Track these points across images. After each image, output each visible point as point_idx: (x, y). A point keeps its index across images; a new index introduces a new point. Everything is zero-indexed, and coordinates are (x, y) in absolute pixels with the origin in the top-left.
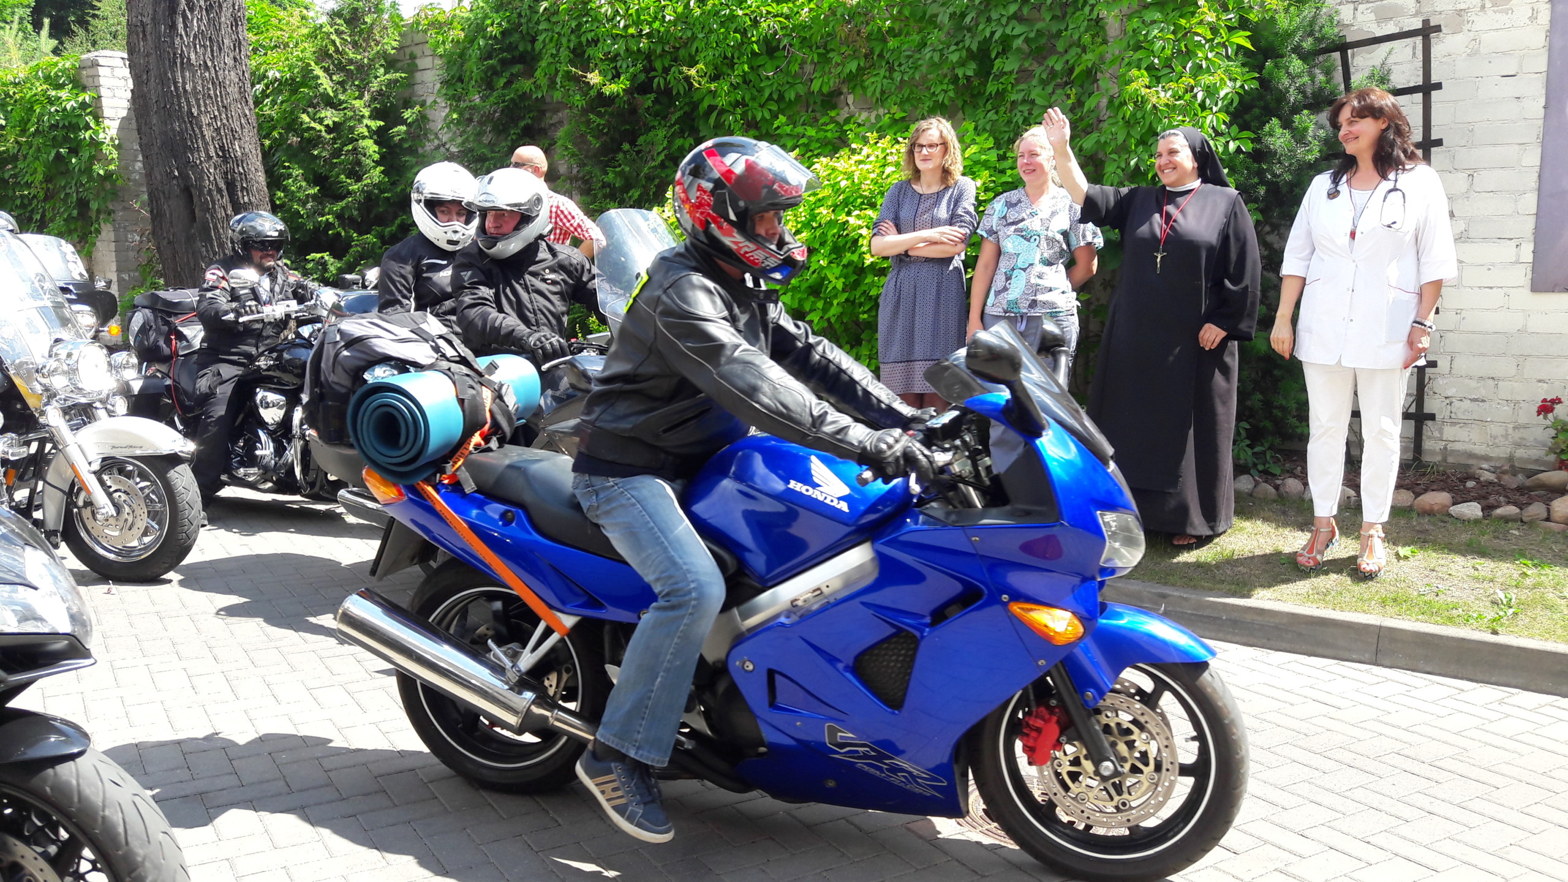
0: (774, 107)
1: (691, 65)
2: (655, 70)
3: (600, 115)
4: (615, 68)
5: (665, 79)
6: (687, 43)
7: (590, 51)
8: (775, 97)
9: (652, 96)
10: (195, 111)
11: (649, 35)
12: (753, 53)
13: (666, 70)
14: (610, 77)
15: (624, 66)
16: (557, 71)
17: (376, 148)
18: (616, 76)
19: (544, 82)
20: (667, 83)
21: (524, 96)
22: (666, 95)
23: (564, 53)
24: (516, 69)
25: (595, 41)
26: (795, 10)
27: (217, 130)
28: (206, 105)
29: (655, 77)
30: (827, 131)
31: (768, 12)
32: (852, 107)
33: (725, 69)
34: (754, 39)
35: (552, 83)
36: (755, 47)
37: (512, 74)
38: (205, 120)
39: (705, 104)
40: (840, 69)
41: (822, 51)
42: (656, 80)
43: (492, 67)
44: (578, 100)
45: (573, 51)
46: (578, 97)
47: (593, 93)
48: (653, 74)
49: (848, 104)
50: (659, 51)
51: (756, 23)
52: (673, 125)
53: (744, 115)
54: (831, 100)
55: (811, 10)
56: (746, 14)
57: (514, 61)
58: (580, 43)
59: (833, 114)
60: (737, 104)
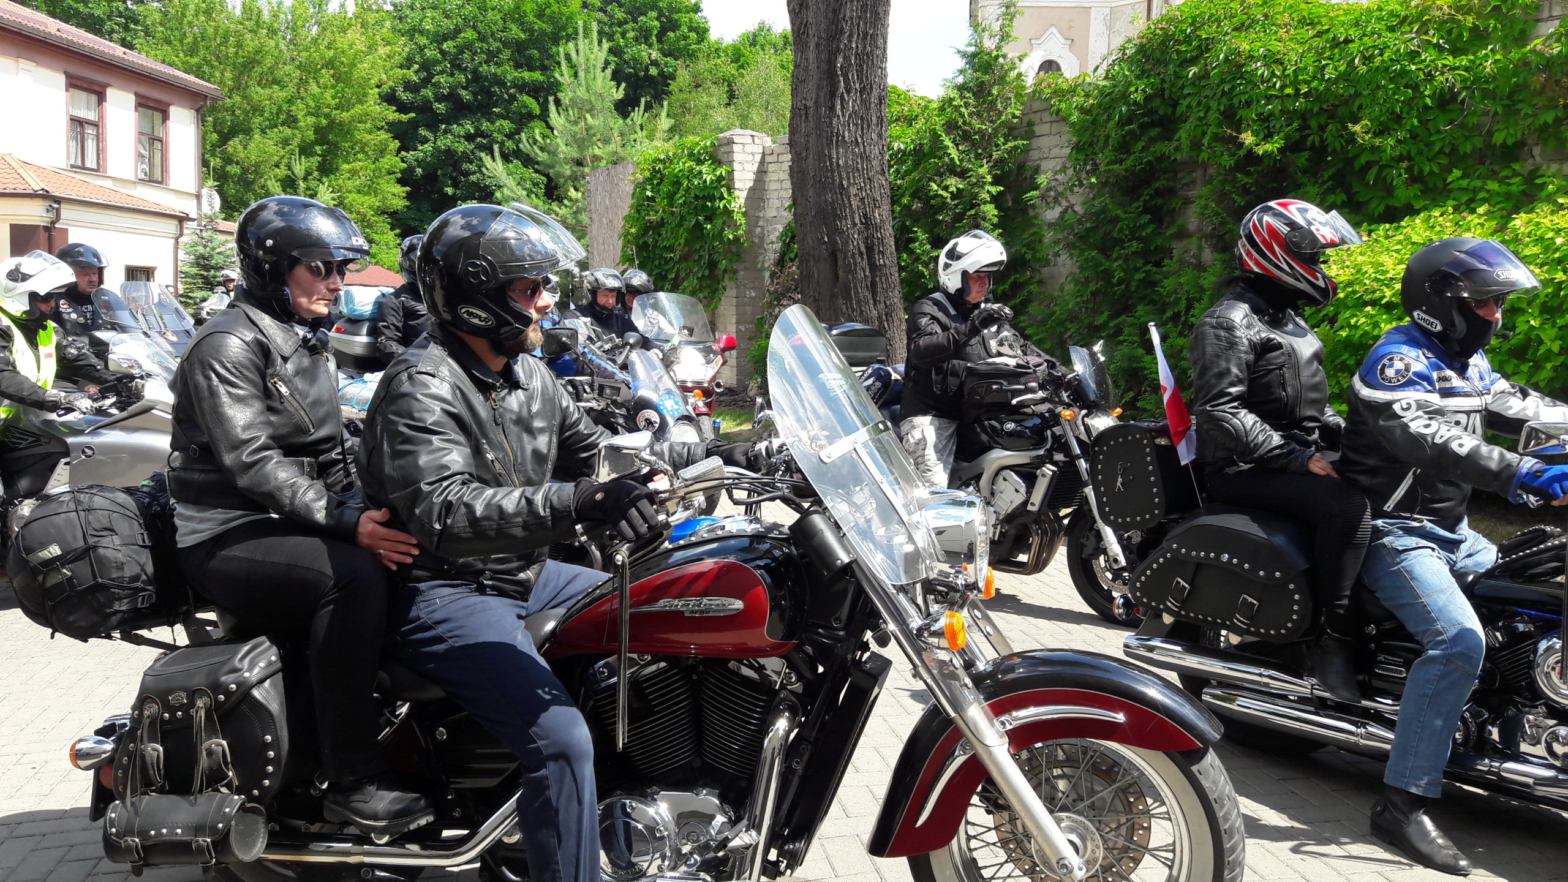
1: (1355, 123)
2: (1309, 128)
3: (1248, 174)
4: (1268, 127)
5: (1321, 137)
6: (1346, 101)
7: (1242, 113)
9: (1306, 154)
10: (845, 183)
11: (1306, 95)
13: (1322, 128)
14: (1261, 137)
15: (1278, 126)
16: (1204, 133)
17: (996, 212)
18: (1268, 136)
19: (1186, 145)
20: (1322, 141)
21: (1162, 158)
22: (1320, 151)
23: (1213, 116)
24: (1155, 132)
25: (1248, 104)
26: (1478, 62)
27: (862, 200)
28: (854, 177)
29: (1309, 135)
30: (1509, 184)
31: (1444, 66)
32: (1538, 159)
33: (1391, 125)
34: (1426, 93)
35: (1196, 145)
36: (1428, 101)
37: (1151, 138)
38: (853, 191)
39: (1363, 159)
40: (1530, 121)
41: (1508, 102)
42: (1311, 138)
43: (1131, 132)
44: (1227, 161)
45: (1223, 114)
46: (1226, 157)
47: (1242, 153)
48: (1307, 132)
50: (1316, 110)
51: (1430, 77)
52: (1324, 183)
53: (1408, 170)
55: (1496, 61)
56: (1420, 69)
57: (1153, 124)
58: (1232, 105)
59: (1517, 166)
60: (1401, 158)
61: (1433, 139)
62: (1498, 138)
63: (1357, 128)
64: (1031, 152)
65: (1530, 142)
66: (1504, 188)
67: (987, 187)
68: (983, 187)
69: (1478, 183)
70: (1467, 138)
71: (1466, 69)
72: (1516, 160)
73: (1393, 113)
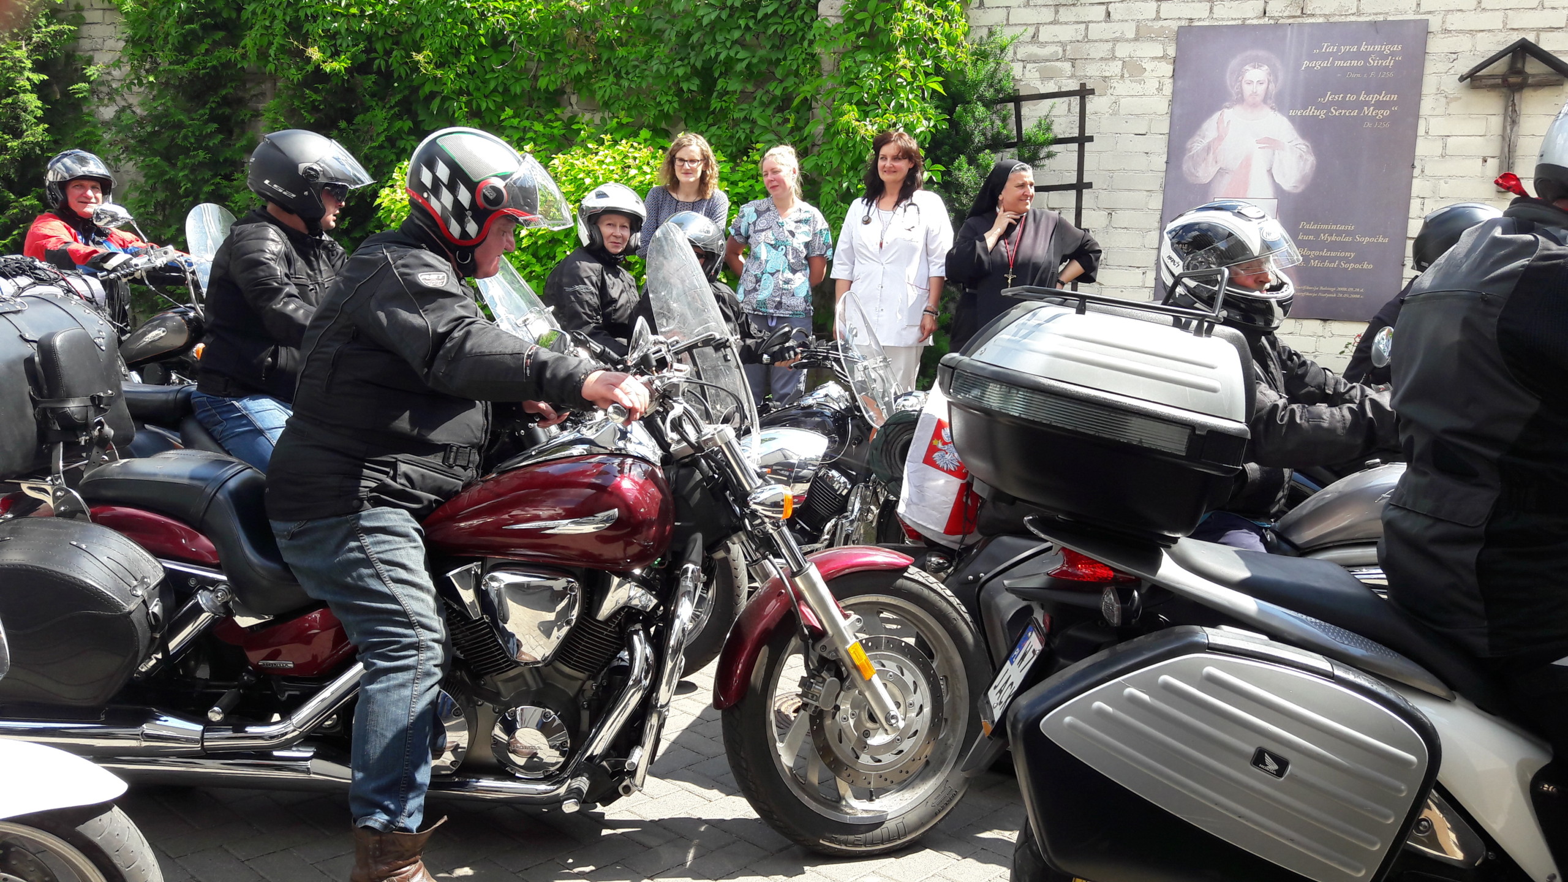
0: (499, 99)
1: (419, 52)
2: (375, 51)
3: (316, 91)
4: (335, 45)
5: (387, 62)
6: (410, 29)
7: (308, 27)
8: (501, 90)
9: (373, 77)
11: (371, 17)
12: (481, 45)
13: (388, 53)
14: (329, 54)
15: (344, 45)
16: (271, 44)
17: (39, 104)
18: (335, 55)
19: (252, 54)
20: (388, 66)
21: (228, 65)
22: (386, 76)
23: (279, 26)
24: (219, 35)
25: (315, 18)
26: (523, 9)
29: (376, 58)
30: (552, 128)
31: (495, 8)
32: (575, 107)
33: (450, 58)
34: (481, 32)
35: (263, 54)
36: (483, 40)
37: (214, 41)
39: (427, 89)
40: (566, 70)
41: (548, 50)
42: (377, 62)
43: (192, 32)
44: (295, 75)
45: (289, 25)
46: (293, 71)
47: (310, 68)
48: (373, 55)
49: (571, 104)
50: (381, 33)
51: (483, 16)
52: (391, 108)
53: (468, 104)
54: (555, 98)
55: (538, 11)
56: (474, 7)
57: (216, 27)
58: (298, 18)
59: (558, 111)
60: (461, 92)
61: (487, 77)
62: (542, 83)
63: (419, 57)
64: (81, 41)
65: (568, 90)
66: (548, 131)
67: (27, 74)
68: (21, 73)
69: (527, 123)
70: (517, 80)
71: (514, 14)
72: (558, 106)
73: (452, 47)
